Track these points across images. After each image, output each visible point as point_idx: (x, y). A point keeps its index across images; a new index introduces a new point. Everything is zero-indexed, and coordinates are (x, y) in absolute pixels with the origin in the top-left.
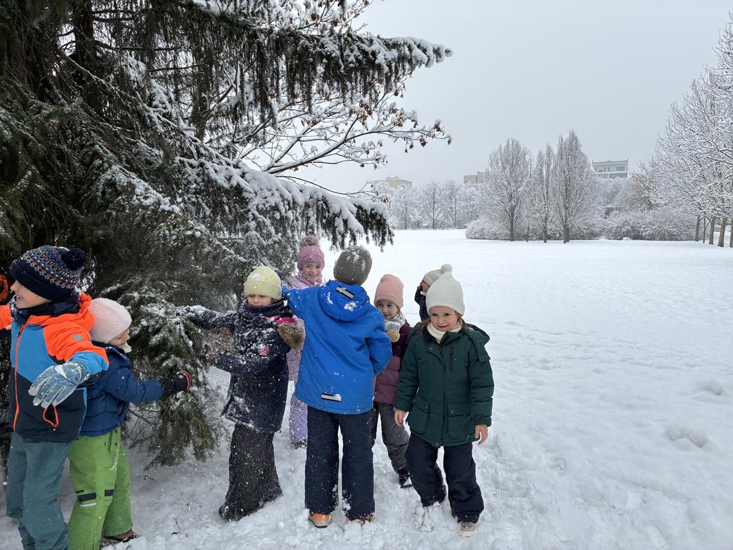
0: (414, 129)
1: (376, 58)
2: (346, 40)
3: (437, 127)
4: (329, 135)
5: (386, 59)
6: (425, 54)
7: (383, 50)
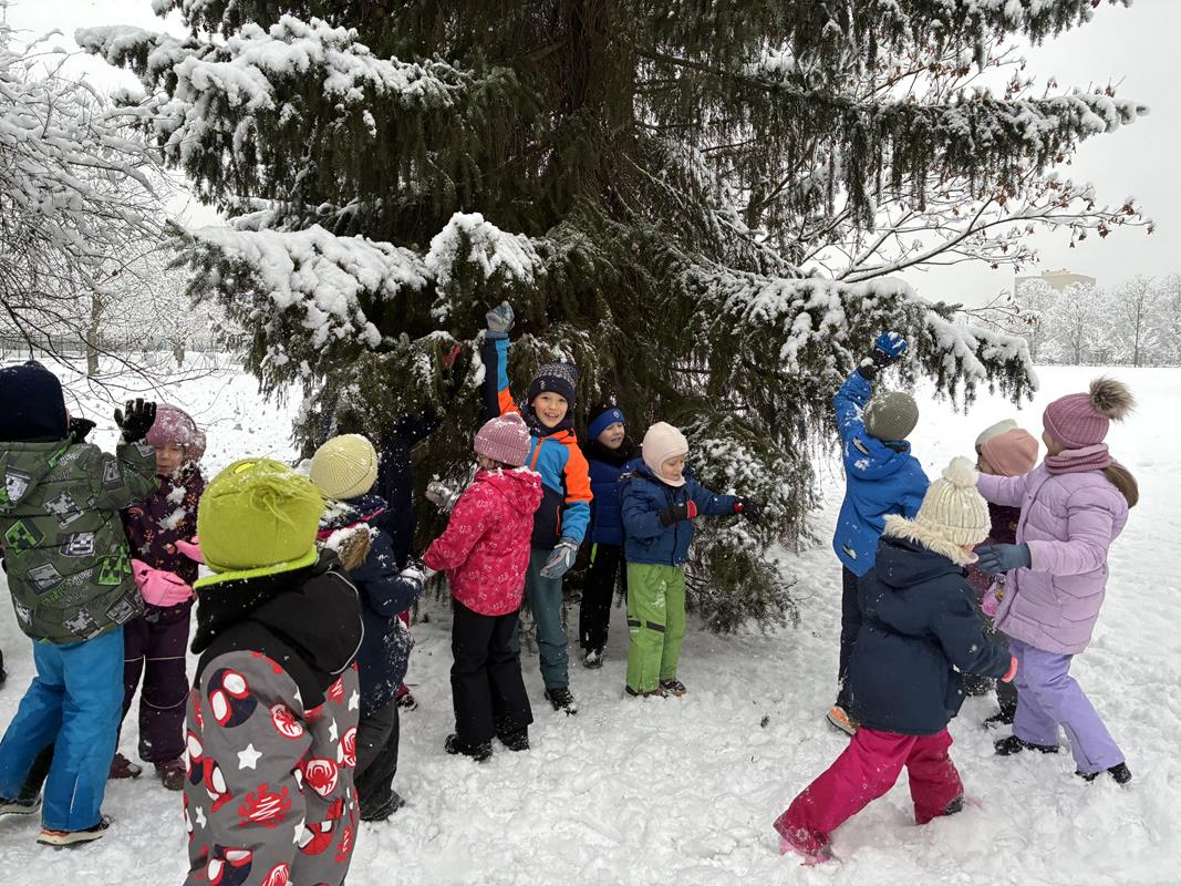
0: (1088, 212)
1: (1024, 132)
2: (980, 109)
3: (1128, 209)
5: (1039, 131)
6: (1104, 118)
7: (1036, 119)
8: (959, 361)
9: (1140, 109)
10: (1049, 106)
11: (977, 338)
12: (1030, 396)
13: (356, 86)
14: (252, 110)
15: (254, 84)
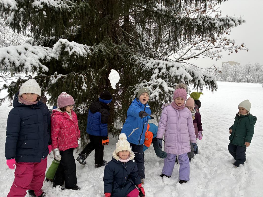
0: (233, 46)
1: (215, 25)
2: (205, 19)
3: (242, 46)
4: (200, 48)
5: (219, 25)
6: (235, 23)
7: (218, 22)
8: (199, 81)
9: (244, 21)
10: (221, 19)
11: (204, 76)
12: (216, 90)
13: (41, 5)
14: (11, 9)
15: (12, 3)
